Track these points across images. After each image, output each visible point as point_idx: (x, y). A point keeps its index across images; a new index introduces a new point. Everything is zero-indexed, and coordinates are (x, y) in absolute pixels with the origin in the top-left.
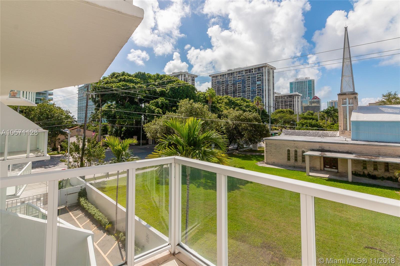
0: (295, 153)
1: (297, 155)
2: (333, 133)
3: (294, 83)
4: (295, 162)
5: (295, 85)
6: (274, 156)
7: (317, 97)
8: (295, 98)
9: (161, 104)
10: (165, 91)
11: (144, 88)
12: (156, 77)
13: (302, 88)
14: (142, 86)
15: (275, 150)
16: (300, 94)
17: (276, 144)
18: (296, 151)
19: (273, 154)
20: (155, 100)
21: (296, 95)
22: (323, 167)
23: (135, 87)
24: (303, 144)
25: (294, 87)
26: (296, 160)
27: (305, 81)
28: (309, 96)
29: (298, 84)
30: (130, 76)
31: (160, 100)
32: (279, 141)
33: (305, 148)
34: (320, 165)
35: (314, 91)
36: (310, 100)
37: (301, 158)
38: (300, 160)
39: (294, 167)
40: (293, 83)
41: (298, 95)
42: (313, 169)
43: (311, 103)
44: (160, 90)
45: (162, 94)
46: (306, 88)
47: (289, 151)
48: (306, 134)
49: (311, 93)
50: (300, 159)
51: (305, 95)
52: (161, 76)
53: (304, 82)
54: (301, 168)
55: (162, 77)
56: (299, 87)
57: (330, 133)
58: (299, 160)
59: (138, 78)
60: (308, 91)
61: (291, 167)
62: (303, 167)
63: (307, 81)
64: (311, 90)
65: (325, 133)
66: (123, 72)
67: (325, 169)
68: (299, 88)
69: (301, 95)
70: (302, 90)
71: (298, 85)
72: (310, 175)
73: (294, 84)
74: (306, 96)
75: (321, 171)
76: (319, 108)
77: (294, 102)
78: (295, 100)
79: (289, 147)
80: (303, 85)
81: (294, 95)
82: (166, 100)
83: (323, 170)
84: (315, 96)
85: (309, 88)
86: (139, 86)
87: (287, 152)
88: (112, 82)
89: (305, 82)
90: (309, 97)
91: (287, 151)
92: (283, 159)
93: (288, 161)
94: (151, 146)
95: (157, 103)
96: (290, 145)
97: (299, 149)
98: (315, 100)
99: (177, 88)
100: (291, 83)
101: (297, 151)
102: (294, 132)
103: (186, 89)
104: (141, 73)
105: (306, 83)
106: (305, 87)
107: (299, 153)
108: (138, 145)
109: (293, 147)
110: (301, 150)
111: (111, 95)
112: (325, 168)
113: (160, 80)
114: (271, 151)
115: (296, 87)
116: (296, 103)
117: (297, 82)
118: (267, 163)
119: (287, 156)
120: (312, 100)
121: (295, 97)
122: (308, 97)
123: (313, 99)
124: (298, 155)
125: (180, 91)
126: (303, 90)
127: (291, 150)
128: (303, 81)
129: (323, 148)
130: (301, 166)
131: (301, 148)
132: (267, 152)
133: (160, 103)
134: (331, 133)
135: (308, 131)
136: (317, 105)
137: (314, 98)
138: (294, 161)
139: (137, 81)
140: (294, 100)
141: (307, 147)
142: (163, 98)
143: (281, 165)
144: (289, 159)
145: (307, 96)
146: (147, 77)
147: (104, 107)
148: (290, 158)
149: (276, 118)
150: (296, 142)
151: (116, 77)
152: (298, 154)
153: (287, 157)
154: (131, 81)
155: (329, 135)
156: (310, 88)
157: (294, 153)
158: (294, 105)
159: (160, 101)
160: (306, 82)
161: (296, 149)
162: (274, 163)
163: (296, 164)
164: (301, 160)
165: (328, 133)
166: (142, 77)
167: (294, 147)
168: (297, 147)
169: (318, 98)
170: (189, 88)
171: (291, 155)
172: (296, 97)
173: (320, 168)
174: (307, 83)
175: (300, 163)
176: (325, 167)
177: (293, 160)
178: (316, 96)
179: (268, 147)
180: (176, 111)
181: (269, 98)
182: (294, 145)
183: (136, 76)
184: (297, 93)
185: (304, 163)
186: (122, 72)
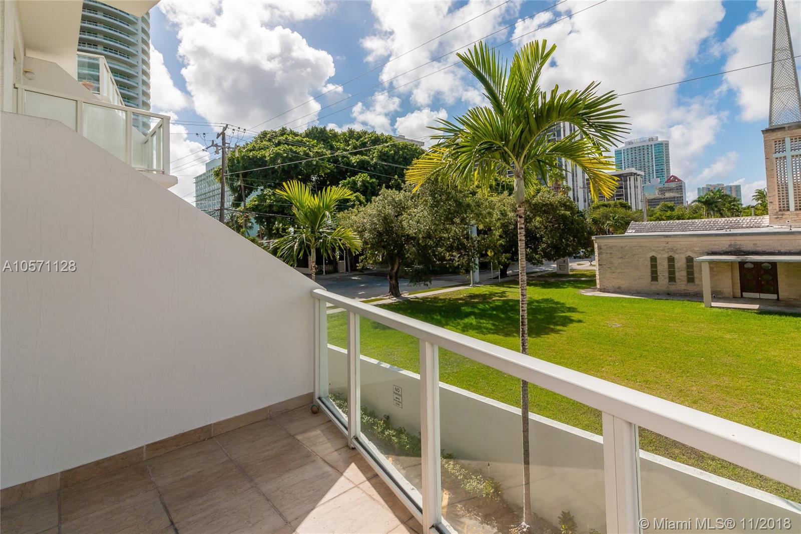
0: (669, 262)
1: (674, 268)
2: (752, 221)
3: (624, 150)
4: (669, 283)
5: (626, 154)
6: (619, 273)
7: (675, 178)
8: (630, 180)
9: (361, 186)
10: (369, 161)
11: (327, 155)
12: (347, 136)
13: (642, 160)
14: (322, 152)
15: (620, 261)
16: (639, 172)
17: (622, 247)
18: (671, 260)
19: (616, 268)
20: (350, 178)
21: (631, 174)
22: (740, 292)
23: (308, 154)
24: (687, 243)
25: (624, 160)
26: (672, 279)
27: (648, 146)
28: (657, 177)
29: (633, 152)
30: (296, 135)
31: (360, 177)
32: (630, 240)
33: (693, 251)
34: (733, 286)
35: (668, 166)
36: (661, 186)
37: (684, 273)
38: (681, 278)
39: (668, 294)
40: (621, 150)
41: (635, 174)
42: (717, 296)
43: (662, 191)
44: (358, 158)
45: (363, 166)
46: (650, 161)
47: (654, 259)
48: (686, 227)
49: (661, 169)
50: (681, 276)
51: (649, 176)
52: (358, 133)
53: (646, 148)
54: (685, 296)
55: (360, 135)
56: (636, 158)
57: (744, 221)
58: (679, 279)
59: (313, 139)
60: (656, 165)
61: (661, 294)
62: (689, 293)
63: (651, 145)
64: (662, 164)
65: (733, 222)
66: (283, 128)
67: (745, 294)
68: (636, 161)
69: (643, 173)
70: (642, 165)
71: (634, 154)
72: (712, 305)
73: (624, 153)
74: (651, 177)
75: (734, 299)
76: (680, 200)
77: (626, 188)
78: (630, 185)
79: (654, 251)
80: (644, 154)
81: (626, 175)
82: (371, 177)
83: (740, 297)
84: (672, 176)
85: (658, 161)
86: (317, 152)
87: (648, 263)
88: (262, 149)
89: (648, 148)
90: (659, 179)
91: (649, 259)
92: (642, 278)
93: (653, 282)
94: (342, 275)
95: (355, 183)
96: (658, 247)
97: (678, 253)
98: (673, 185)
99: (392, 154)
100: (618, 151)
101: (674, 258)
102: (656, 226)
103: (411, 154)
104: (317, 129)
105: (650, 150)
106: (648, 159)
107: (680, 263)
108: (320, 274)
109: (663, 250)
110: (683, 256)
111: (263, 174)
112: (743, 293)
113: (357, 140)
114: (611, 263)
115: (628, 159)
116: (631, 191)
117: (631, 148)
118: (602, 290)
119: (650, 271)
120: (666, 185)
121: (628, 178)
122: (655, 177)
123: (667, 182)
124: (676, 267)
125: (398, 159)
126: (644, 164)
127: (658, 256)
128: (643, 146)
129: (739, 248)
130: (685, 291)
131: (684, 252)
132: (601, 265)
133: (359, 184)
134: (748, 221)
135: (690, 221)
136: (676, 195)
137: (669, 181)
138: (667, 280)
139: (312, 143)
140: (626, 185)
141: (698, 249)
142: (366, 175)
143: (636, 292)
144: (654, 277)
145: (653, 178)
146: (330, 135)
147: (251, 200)
148: (657, 274)
149: (596, 217)
150: (670, 239)
151: (270, 140)
152: (675, 265)
153: (650, 274)
154: (300, 143)
155: (744, 226)
156: (660, 160)
157: (666, 263)
158: (626, 194)
159: (361, 179)
160: (650, 148)
161: (671, 254)
162: (619, 288)
163: (673, 288)
164: (685, 279)
165: (741, 221)
166: (320, 135)
167: (666, 250)
168: (675, 249)
169: (679, 180)
170: (416, 152)
171: (660, 268)
172: (632, 178)
173: (732, 293)
174: (652, 149)
175: (681, 284)
176: (743, 289)
177: (665, 278)
178: (674, 175)
179: (604, 255)
180: (402, 186)
181: (575, 180)
182: (667, 245)
183: (309, 134)
184: (633, 170)
185: (691, 284)
186: (281, 128)
